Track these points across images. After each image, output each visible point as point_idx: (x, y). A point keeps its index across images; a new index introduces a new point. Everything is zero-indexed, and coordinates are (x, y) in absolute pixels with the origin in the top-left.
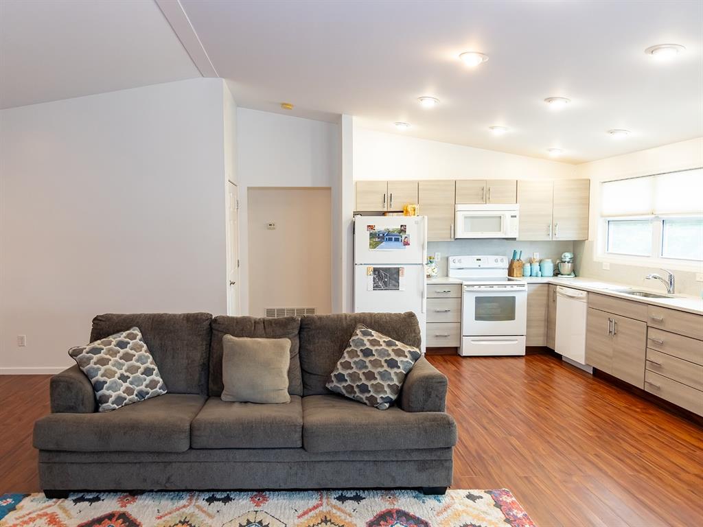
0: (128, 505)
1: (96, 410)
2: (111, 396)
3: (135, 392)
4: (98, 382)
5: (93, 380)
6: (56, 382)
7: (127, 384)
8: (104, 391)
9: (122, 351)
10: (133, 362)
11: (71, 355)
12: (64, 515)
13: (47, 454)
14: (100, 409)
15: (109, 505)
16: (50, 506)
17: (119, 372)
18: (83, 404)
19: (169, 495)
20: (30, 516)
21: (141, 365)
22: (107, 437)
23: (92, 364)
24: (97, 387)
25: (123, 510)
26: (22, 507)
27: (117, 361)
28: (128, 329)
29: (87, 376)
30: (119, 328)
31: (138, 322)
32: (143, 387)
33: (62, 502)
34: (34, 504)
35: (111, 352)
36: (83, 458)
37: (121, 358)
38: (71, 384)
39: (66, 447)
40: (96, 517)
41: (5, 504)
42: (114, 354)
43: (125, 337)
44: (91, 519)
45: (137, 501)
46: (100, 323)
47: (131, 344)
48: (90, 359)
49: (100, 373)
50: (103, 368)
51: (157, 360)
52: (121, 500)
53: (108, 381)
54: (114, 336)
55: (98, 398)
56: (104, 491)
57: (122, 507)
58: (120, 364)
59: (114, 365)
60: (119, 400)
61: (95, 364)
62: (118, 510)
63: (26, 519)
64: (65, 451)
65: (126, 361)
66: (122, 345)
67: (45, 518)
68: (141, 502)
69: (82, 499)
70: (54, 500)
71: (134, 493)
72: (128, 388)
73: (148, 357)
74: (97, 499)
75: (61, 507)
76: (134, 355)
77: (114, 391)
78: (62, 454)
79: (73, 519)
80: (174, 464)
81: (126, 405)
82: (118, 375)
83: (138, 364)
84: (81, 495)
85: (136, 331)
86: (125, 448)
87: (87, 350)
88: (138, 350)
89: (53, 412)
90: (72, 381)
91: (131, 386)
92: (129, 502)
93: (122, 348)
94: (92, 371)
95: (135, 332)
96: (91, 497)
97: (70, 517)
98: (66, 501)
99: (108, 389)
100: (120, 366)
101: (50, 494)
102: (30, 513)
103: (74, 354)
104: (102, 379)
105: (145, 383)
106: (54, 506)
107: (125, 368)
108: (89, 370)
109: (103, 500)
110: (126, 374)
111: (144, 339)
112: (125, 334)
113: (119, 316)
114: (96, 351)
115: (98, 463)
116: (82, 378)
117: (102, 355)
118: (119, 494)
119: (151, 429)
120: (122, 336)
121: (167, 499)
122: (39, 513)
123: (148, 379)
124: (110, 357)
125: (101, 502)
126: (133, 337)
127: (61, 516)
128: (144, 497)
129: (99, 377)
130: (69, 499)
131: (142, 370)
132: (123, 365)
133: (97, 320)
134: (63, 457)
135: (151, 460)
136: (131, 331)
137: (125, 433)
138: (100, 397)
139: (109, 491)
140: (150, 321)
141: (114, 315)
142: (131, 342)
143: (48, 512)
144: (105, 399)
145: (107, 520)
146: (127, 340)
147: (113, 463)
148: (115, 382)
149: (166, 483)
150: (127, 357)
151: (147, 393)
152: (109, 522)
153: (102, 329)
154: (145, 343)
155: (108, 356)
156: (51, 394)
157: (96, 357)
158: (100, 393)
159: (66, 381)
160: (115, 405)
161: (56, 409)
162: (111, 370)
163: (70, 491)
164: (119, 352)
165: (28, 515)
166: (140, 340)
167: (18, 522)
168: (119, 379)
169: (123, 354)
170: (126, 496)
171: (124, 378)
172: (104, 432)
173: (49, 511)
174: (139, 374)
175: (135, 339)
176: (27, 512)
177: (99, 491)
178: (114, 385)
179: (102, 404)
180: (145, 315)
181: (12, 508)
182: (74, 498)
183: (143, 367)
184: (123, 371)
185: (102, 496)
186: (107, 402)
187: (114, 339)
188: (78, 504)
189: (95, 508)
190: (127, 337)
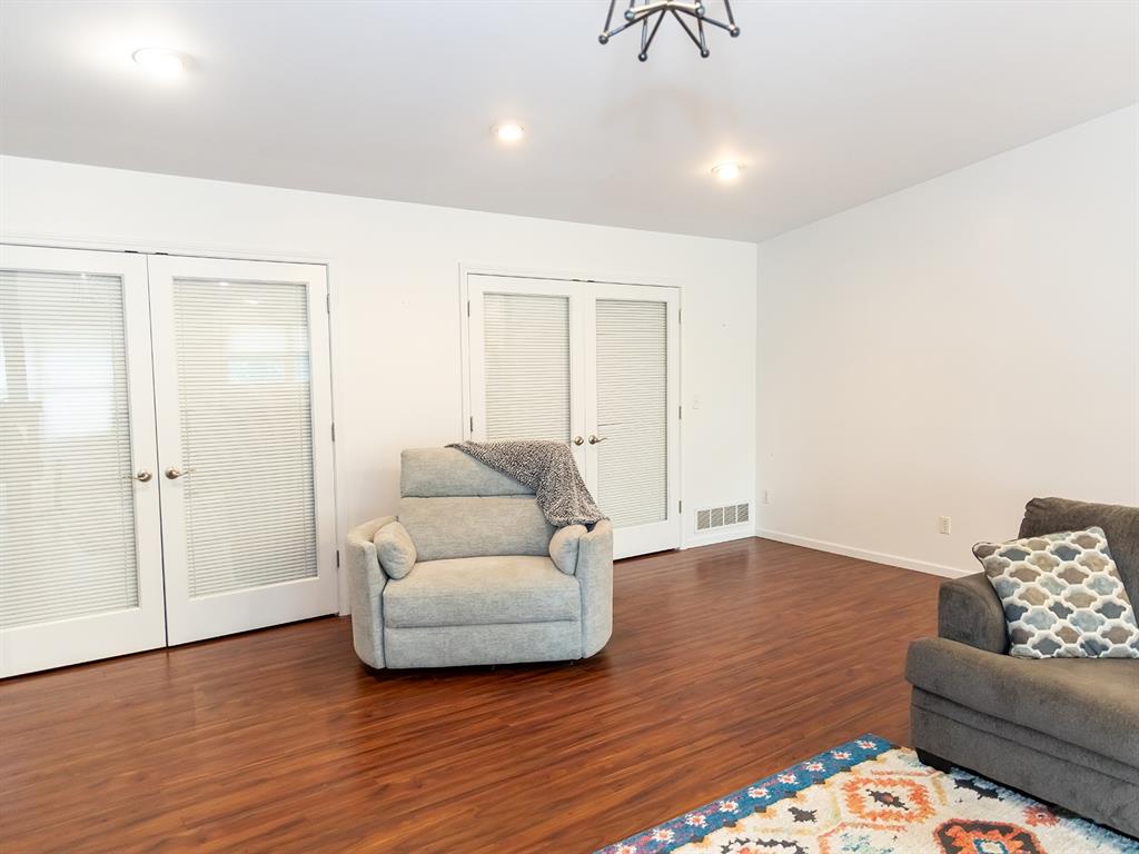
0: (1040, 825)
1: (1006, 651)
2: (1033, 635)
3: (1080, 640)
4: (1011, 605)
5: (1005, 601)
6: (949, 592)
7: (1067, 622)
8: (1020, 624)
9: (1064, 565)
10: (1083, 587)
11: (977, 555)
12: (936, 795)
13: (924, 696)
14: (1012, 651)
15: (1008, 811)
16: (920, 775)
17: (1052, 599)
18: (984, 635)
19: (1121, 841)
20: (891, 776)
21: (1097, 595)
22: (1012, 697)
23: (1006, 575)
24: (1010, 613)
25: (1029, 828)
26: (885, 760)
27: (1051, 579)
28: (1083, 528)
29: (997, 593)
30: (1067, 524)
31: (1104, 520)
32: (1096, 635)
33: (940, 776)
34: (902, 762)
35: (1043, 562)
36: (974, 721)
37: (1060, 576)
38: (969, 598)
39: (948, 693)
40: (981, 820)
41: (865, 748)
42: (1050, 566)
43: (1073, 542)
44: (973, 820)
45: (1057, 825)
46: (1036, 511)
47: (1082, 555)
48: (1003, 566)
49: (1017, 592)
50: (1024, 586)
51: (1135, 592)
52: (1031, 812)
53: (1031, 608)
54: (1055, 535)
55: (1010, 632)
56: (1008, 787)
57: (1028, 822)
58: (1057, 585)
59: (1044, 585)
60: (1046, 645)
61: (1012, 575)
62: (1020, 825)
63: (885, 778)
64: (948, 700)
65: (1070, 583)
66: (1065, 553)
67: (909, 788)
68: (1063, 829)
69: (969, 785)
70: (929, 768)
71: (1056, 810)
72: (1065, 629)
73: (1114, 585)
74: (993, 794)
75: (935, 783)
76: (1087, 576)
77: (1038, 627)
78: (943, 702)
79: (946, 807)
80: (1130, 786)
81: (1059, 656)
82: (1050, 602)
83: (1093, 592)
84: (969, 777)
85: (1096, 534)
86: (1041, 727)
87: (1002, 550)
88: (1095, 568)
89: (940, 636)
90: (972, 594)
91: (1073, 628)
92: (1044, 821)
93: (1064, 559)
94: (1004, 585)
95: (1094, 535)
96: (984, 787)
97: (943, 802)
98: (945, 777)
99: (1028, 621)
100: (1057, 588)
101: (926, 758)
102: (891, 773)
103: (980, 553)
104: (1021, 603)
105: (1101, 629)
106: (926, 777)
107: (1065, 593)
108: (1000, 584)
109: (1001, 800)
110: (1067, 604)
111: (1112, 551)
112: (1074, 535)
113: (1071, 504)
114: (1016, 554)
115: (996, 736)
116: (987, 593)
117: (1026, 563)
118: (1029, 800)
119: (1089, 709)
120: (1069, 539)
121: (1115, 846)
122: (904, 778)
123: (1109, 623)
124: (1040, 571)
125: (997, 800)
126: (1090, 544)
127: (932, 795)
128: (1072, 823)
129: (1014, 598)
130: (951, 775)
131: (1098, 603)
132: (1063, 588)
133: (1033, 506)
134: (944, 708)
135: (1087, 764)
136: (1088, 532)
137: (1042, 702)
138: (1014, 631)
139: (1016, 791)
140: (1130, 520)
141: (1064, 501)
142: (1084, 551)
143: (916, 783)
144: (1021, 637)
145: (997, 831)
146: (1076, 546)
147: (1020, 745)
148: (1043, 613)
149: (1113, 815)
150: (1073, 576)
151: (1105, 648)
152: (1000, 836)
153: (1039, 521)
154: (1113, 558)
155: (1035, 568)
156: (939, 608)
157: (1014, 565)
158: (1013, 625)
159: (962, 593)
160: (1037, 652)
161: (945, 632)
162: (1038, 591)
163: (956, 766)
164: (1058, 565)
165: (889, 774)
166: (1103, 552)
167: (873, 777)
168: (1051, 609)
169: (1066, 570)
170: (1041, 810)
171: (1061, 611)
172: (1009, 688)
173: (918, 781)
174: (1091, 609)
175: (1093, 547)
176: (889, 770)
177: (1000, 785)
178: (1040, 618)
179: (1016, 643)
180: (1121, 508)
181: (871, 756)
182: (959, 778)
183: (1100, 601)
184: (1061, 599)
185: (1003, 794)
186: (1025, 643)
187: (1052, 541)
188: (961, 788)
189: (984, 806)
190: (1079, 540)
